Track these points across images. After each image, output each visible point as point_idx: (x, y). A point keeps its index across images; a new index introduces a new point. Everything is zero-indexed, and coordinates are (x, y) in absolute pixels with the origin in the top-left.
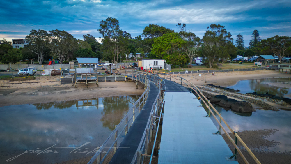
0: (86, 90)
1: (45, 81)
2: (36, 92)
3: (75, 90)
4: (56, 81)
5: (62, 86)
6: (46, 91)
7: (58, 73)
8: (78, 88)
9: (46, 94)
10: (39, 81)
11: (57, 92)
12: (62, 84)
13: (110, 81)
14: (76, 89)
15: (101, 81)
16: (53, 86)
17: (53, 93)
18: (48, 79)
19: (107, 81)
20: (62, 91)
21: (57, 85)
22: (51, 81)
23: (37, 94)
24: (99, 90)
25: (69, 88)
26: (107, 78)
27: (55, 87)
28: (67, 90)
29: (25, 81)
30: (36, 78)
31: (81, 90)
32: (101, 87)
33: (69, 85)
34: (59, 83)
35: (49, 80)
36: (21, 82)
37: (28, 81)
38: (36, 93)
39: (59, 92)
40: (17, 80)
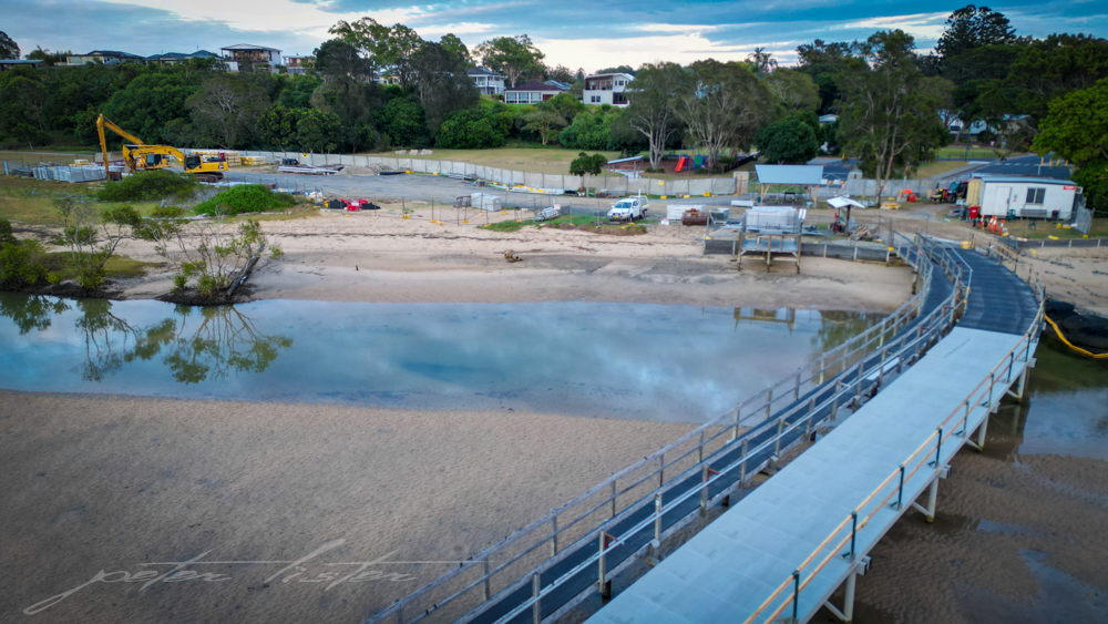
0: (765, 279)
1: (666, 241)
2: (647, 272)
3: (737, 278)
4: (693, 244)
5: (705, 260)
6: (669, 272)
7: (700, 219)
8: (743, 272)
9: (670, 281)
10: (653, 239)
11: (693, 279)
12: (705, 253)
13: (837, 257)
14: (738, 274)
15: (812, 254)
16: (685, 257)
17: (685, 281)
18: (674, 235)
19: (828, 256)
20: (704, 276)
21: (694, 256)
22: (680, 241)
23: (650, 280)
24: (799, 285)
25: (721, 268)
26: (831, 247)
27: (689, 263)
28: (718, 276)
29: (623, 238)
30: (648, 229)
31: (752, 279)
32: (805, 276)
33: (723, 259)
34: (698, 250)
35: (676, 240)
36: (616, 238)
37: (631, 238)
38: (648, 276)
39: (697, 278)
40: (608, 233)
